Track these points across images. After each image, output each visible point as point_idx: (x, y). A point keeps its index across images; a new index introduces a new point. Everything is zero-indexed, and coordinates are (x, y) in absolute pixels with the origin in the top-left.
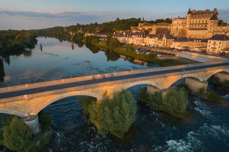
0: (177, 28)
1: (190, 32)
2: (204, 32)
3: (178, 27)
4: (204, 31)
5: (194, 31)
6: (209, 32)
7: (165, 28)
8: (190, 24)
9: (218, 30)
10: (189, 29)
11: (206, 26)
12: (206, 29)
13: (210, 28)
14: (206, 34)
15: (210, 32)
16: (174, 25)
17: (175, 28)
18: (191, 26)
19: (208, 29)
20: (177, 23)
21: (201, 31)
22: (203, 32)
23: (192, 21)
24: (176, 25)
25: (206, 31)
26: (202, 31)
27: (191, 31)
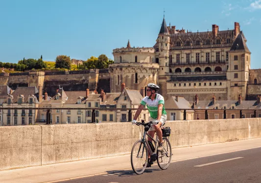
0: (136, 74)
1: (173, 88)
2: (218, 86)
3: (138, 71)
4: (218, 83)
5: (187, 84)
6: (233, 84)
7: (76, 81)
8: (171, 64)
9: (255, 80)
10: (168, 78)
11: (218, 69)
12: (224, 78)
13: (233, 74)
14: (224, 92)
15: (236, 85)
16: (126, 65)
17: (130, 75)
18: (173, 70)
19: (228, 78)
20: (134, 61)
21: (208, 83)
22: (216, 87)
23: (175, 56)
24: (131, 65)
25: (224, 82)
26: (213, 83)
27: (177, 85)
